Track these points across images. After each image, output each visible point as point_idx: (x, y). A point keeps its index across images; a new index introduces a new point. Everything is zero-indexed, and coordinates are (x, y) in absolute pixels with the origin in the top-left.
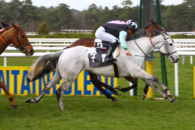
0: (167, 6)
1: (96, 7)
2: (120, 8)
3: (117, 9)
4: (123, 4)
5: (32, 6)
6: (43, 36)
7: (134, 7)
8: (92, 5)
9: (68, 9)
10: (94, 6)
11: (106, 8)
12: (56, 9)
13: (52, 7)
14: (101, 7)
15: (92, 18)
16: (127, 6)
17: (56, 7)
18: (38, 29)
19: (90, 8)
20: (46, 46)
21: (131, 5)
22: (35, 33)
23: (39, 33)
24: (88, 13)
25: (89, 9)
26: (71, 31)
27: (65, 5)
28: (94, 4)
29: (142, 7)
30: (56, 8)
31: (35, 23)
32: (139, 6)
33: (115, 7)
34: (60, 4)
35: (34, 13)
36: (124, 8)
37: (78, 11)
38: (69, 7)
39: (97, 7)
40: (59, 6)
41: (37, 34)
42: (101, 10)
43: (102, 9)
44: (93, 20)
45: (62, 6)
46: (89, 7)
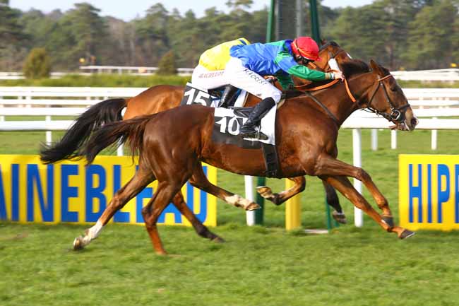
0: (336, 10)
1: (165, 10)
2: (223, 13)
3: (216, 15)
4: (229, 4)
5: (9, 9)
6: (37, 82)
7: (256, 13)
8: (154, 7)
9: (96, 15)
10: (159, 9)
11: (190, 15)
12: (67, 17)
13: (58, 12)
14: (176, 11)
15: (155, 38)
16: (239, 10)
17: (67, 12)
18: (23, 64)
19: (151, 13)
20: (44, 106)
21: (249, 7)
22: (15, 74)
23: (27, 74)
24: (146, 26)
25: (148, 16)
26: (103, 70)
27: (91, 8)
28: (160, 5)
29: (277, 12)
30: (67, 15)
31: (15, 50)
32: (269, 11)
33: (211, 12)
34: (78, 5)
35: (13, 25)
36: (232, 13)
37: (121, 21)
38: (99, 10)
39: (167, 12)
40: (74, 8)
41: (23, 78)
42: (177, 19)
43: (179, 17)
44: (159, 43)
45: (82, 10)
46: (148, 10)
